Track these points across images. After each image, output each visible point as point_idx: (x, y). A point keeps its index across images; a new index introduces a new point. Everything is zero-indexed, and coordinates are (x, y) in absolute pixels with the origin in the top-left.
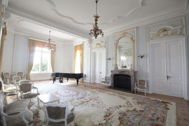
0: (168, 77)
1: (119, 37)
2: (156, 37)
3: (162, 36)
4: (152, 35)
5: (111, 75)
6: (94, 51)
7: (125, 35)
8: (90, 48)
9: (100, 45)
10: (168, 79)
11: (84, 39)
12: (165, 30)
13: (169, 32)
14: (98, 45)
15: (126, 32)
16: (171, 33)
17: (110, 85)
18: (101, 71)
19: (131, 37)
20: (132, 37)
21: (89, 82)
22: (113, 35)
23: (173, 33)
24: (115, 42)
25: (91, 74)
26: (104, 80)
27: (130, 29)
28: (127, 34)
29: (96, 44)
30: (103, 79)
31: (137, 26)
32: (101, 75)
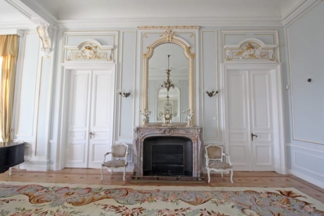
0: (252, 135)
1: (156, 38)
2: (236, 55)
3: (246, 57)
4: (230, 51)
5: (137, 141)
6: (68, 65)
7: (172, 38)
8: (52, 54)
9: (95, 52)
10: (252, 140)
11: (29, 16)
12: (251, 47)
13: (258, 52)
14: (88, 51)
15: (174, 30)
16: (260, 55)
17: (130, 169)
18: (92, 131)
19: (186, 47)
20: (189, 46)
21: (44, 168)
22: (140, 31)
23: (263, 54)
24: (146, 51)
25: (54, 141)
26: (109, 158)
27: (184, 27)
28: (177, 36)
29: (80, 47)
30: (108, 154)
31: (200, 25)
32: (92, 141)
